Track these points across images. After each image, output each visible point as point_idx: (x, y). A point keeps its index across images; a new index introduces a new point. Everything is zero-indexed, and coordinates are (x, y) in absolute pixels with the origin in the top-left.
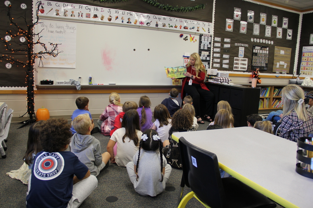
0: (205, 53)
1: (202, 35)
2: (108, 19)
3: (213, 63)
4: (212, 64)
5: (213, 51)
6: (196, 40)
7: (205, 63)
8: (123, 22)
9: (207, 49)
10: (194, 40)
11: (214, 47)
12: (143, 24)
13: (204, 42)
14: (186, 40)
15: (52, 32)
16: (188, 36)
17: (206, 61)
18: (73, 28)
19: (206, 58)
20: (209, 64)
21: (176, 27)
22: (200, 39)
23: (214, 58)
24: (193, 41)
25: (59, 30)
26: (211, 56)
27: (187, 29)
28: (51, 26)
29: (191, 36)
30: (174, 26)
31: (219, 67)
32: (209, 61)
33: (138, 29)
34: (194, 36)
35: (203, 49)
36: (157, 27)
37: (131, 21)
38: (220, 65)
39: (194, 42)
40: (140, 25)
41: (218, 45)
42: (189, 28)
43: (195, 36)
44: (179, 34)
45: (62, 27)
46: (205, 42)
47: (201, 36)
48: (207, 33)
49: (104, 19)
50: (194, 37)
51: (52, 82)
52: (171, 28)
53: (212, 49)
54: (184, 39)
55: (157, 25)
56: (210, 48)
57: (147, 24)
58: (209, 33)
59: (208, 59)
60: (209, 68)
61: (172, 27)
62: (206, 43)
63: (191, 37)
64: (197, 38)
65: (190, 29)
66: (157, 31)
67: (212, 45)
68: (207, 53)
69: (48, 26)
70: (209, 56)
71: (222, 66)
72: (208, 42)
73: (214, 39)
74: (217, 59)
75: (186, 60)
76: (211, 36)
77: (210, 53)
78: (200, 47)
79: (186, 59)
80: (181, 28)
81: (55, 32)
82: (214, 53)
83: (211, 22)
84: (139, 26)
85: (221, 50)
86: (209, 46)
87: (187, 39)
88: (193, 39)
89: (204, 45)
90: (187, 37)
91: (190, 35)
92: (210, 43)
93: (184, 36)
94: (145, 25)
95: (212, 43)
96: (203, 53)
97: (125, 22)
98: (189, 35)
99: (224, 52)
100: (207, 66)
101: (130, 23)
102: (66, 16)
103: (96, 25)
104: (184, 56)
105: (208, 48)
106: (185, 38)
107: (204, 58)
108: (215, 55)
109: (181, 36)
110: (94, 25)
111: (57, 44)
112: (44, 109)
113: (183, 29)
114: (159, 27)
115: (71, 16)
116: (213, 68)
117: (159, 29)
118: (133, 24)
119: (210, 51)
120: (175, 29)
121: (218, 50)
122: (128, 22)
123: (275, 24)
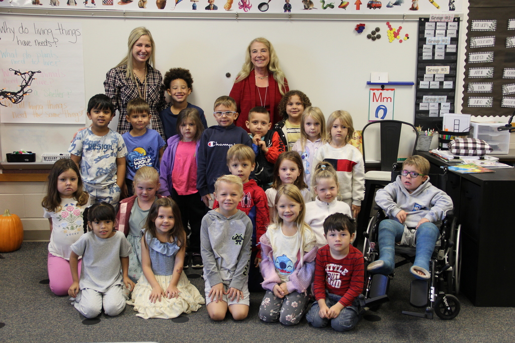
0: (437, 70)
1: (427, 20)
2: (157, 3)
3: (467, 96)
4: (466, 100)
5: (467, 60)
6: (407, 35)
7: (437, 97)
8: (194, 8)
9: (443, 58)
10: (402, 36)
11: (470, 50)
12: (249, 8)
13: (433, 38)
14: (374, 39)
15: (27, 44)
16: (383, 27)
17: (439, 91)
18: (74, 32)
19: (441, 83)
20: (451, 99)
21: (344, 7)
22: (421, 31)
23: (468, 80)
24: (396, 41)
25: (41, 39)
26: (460, 77)
27: (379, 7)
28: (23, 30)
29: (390, 26)
30: (336, 5)
31: (490, 105)
32: (453, 90)
33: (235, 22)
34: (400, 24)
35: (431, 58)
36: (287, 12)
37: (215, 3)
38: (494, 100)
39: (401, 41)
40: (242, 11)
41: (490, 41)
42: (384, 5)
43: (403, 25)
44: (354, 25)
45: (49, 32)
46: (436, 38)
47: (422, 22)
48: (444, 11)
49: (146, 5)
50: (400, 28)
51: (32, 157)
52: (329, 11)
53: (461, 58)
54: (369, 37)
55: (287, 7)
56: (456, 54)
57: (260, 6)
58: (453, 9)
59: (448, 85)
60: (452, 111)
61: (332, 7)
62: (438, 41)
63: (391, 29)
64: (412, 29)
65: (388, 6)
66: (289, 23)
67: (462, 44)
68: (447, 70)
69: (16, 30)
70: (452, 76)
71: (501, 101)
72: (448, 38)
73: (469, 28)
74: (481, 85)
75: (378, 93)
76: (457, 20)
77: (454, 69)
78: (420, 54)
79: (375, 91)
80: (358, 8)
81: (32, 43)
82: (469, 66)
84: (238, 15)
85: (495, 55)
86: (451, 49)
87: (379, 37)
88: (396, 35)
89: (434, 47)
90: (378, 30)
91: (388, 23)
92: (455, 41)
93: (370, 28)
94: (254, 10)
95: (463, 37)
96: (430, 70)
97: (201, 9)
98: (385, 24)
99: (506, 61)
100: (446, 106)
101: (215, 8)
102: (55, 5)
103: (127, 21)
104: (369, 83)
105: (447, 54)
106: (373, 33)
107: (435, 85)
108: (476, 73)
109: (360, 29)
110: (122, 21)
111: (33, 73)
112: (8, 217)
113: (365, 10)
114: (293, 11)
115: (68, 3)
116: (467, 110)
117: (291, 18)
118: (221, 10)
119: (455, 62)
120: (342, 11)
121: (485, 57)
122: (208, 8)
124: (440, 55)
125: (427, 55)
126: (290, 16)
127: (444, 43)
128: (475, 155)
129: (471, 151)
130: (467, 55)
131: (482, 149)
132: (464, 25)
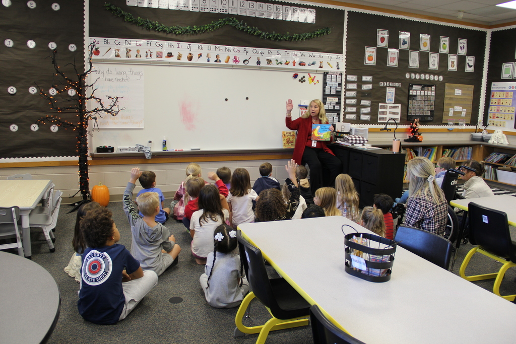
0: (332, 100)
1: (327, 73)
2: (188, 58)
3: (345, 113)
4: (345, 115)
5: (345, 95)
6: (318, 81)
7: (332, 114)
8: (208, 61)
9: (335, 93)
10: (315, 81)
11: (347, 90)
12: (238, 62)
13: (330, 83)
14: (302, 82)
15: (110, 80)
16: (306, 75)
17: (334, 111)
18: (139, 74)
19: (334, 106)
20: (339, 115)
21: (287, 64)
22: (325, 79)
23: (346, 105)
24: (313, 83)
25: (119, 77)
26: (343, 103)
27: (305, 65)
28: (109, 72)
29: (310, 76)
30: (284, 63)
31: (355, 118)
32: (339, 110)
33: (231, 70)
34: (315, 75)
35: (329, 93)
36: (258, 65)
37: (220, 59)
38: (357, 116)
39: (315, 84)
40: (234, 64)
41: (354, 86)
42: (307, 64)
43: (316, 75)
44: (293, 74)
45: (125, 73)
46: (332, 83)
47: (325, 74)
48: (334, 69)
49: (181, 59)
50: (315, 77)
51: (112, 149)
52: (280, 66)
53: (343, 93)
54: (300, 81)
55: (258, 63)
56: (340, 92)
57: (244, 61)
58: (339, 69)
59: (337, 107)
60: (339, 121)
61: (282, 64)
62: (333, 85)
63: (310, 77)
64: (320, 77)
65: (309, 65)
66: (259, 71)
67: (343, 87)
68: (336, 99)
69: (105, 72)
70: (338, 103)
71: (360, 117)
72: (337, 83)
73: (346, 79)
74: (351, 108)
75: (304, 111)
76: (341, 74)
77: (340, 99)
78: (324, 91)
79: (303, 110)
80: (294, 65)
81: (114, 80)
82: (346, 98)
83: (341, 53)
84: (233, 66)
85: (357, 93)
86: (338, 89)
87: (304, 81)
88: (313, 80)
89: (331, 87)
90: (304, 77)
91: (309, 74)
92: (340, 85)
93: (300, 76)
94: (241, 63)
95: (343, 84)
96: (329, 99)
97: (212, 62)
98: (307, 74)
99: (362, 96)
100: (336, 118)
101: (220, 61)
102: (128, 57)
103: (170, 67)
104: (300, 106)
105: (337, 91)
106: (302, 79)
107: (331, 108)
108: (349, 102)
109: (295, 76)
110: (168, 67)
111: (117, 98)
112: (101, 187)
113: (297, 67)
114: (261, 65)
115: (136, 57)
116: (345, 121)
117: (261, 69)
118: (223, 63)
119: (340, 96)
120: (286, 66)
121: (353, 94)
122: (216, 61)
123: (444, 49)
124: (333, 92)
125: (327, 92)
126: (261, 68)
127: (335, 86)
128: (359, 143)
129: (358, 142)
130: (345, 92)
131: (363, 140)
132: (344, 77)
